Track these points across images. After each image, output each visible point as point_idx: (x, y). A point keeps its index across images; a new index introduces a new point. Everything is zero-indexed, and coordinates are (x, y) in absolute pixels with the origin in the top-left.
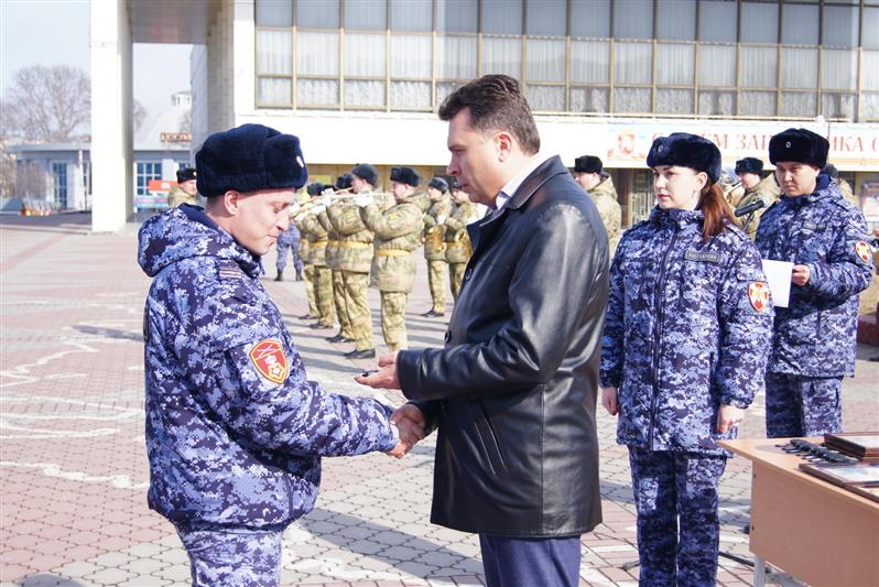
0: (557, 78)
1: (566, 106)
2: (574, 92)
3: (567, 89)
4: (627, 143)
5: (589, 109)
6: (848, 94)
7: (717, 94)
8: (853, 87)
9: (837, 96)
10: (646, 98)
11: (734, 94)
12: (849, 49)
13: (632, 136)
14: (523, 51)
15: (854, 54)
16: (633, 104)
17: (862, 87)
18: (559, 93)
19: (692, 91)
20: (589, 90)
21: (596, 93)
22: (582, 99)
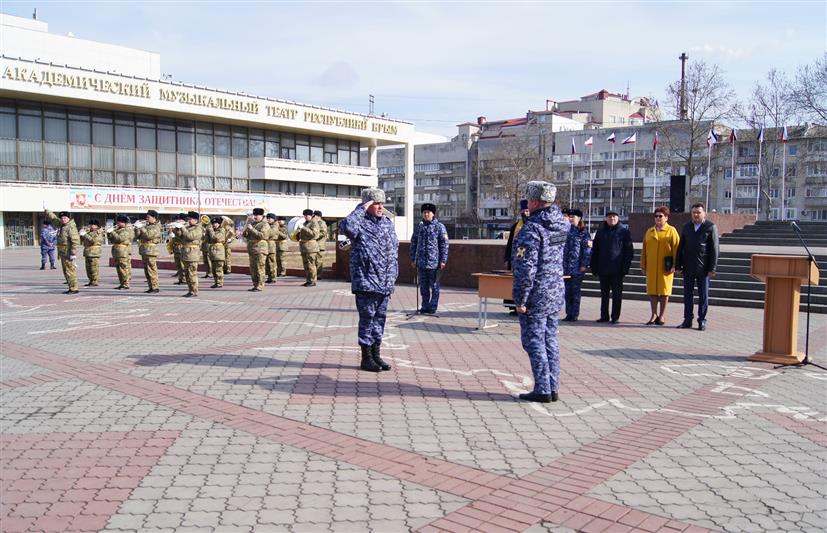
0: (39, 163)
1: (44, 179)
2: (48, 171)
3: (44, 170)
4: (81, 199)
5: (57, 181)
6: (192, 177)
7: (126, 174)
8: (193, 173)
9: (186, 177)
10: (89, 175)
11: (135, 175)
12: (191, 154)
13: (84, 196)
14: (17, 147)
15: (193, 157)
16: (82, 178)
17: (198, 173)
18: (39, 171)
19: (113, 172)
20: (57, 171)
21: (60, 171)
22: (53, 176)
